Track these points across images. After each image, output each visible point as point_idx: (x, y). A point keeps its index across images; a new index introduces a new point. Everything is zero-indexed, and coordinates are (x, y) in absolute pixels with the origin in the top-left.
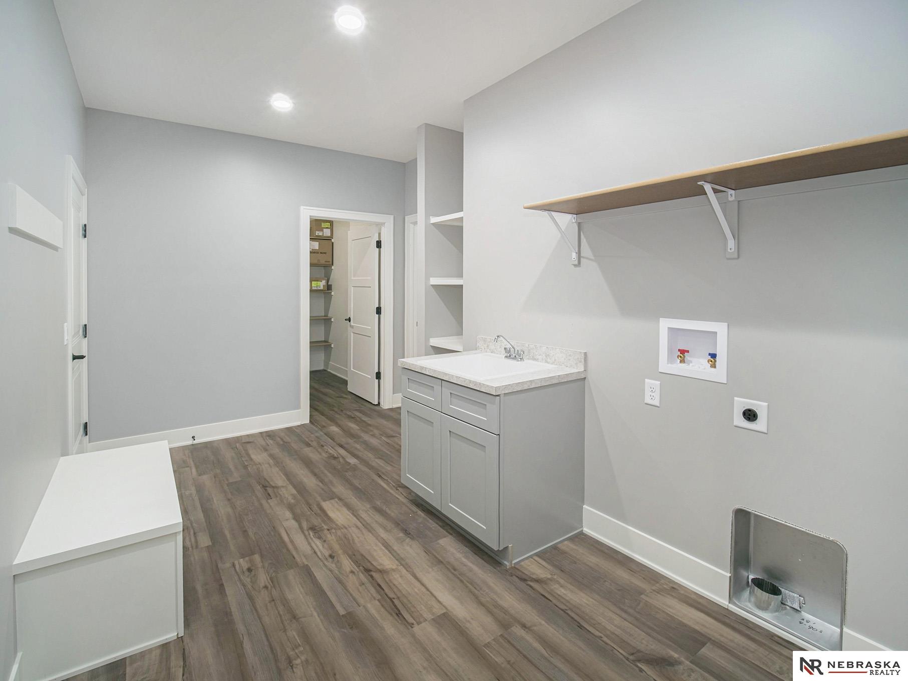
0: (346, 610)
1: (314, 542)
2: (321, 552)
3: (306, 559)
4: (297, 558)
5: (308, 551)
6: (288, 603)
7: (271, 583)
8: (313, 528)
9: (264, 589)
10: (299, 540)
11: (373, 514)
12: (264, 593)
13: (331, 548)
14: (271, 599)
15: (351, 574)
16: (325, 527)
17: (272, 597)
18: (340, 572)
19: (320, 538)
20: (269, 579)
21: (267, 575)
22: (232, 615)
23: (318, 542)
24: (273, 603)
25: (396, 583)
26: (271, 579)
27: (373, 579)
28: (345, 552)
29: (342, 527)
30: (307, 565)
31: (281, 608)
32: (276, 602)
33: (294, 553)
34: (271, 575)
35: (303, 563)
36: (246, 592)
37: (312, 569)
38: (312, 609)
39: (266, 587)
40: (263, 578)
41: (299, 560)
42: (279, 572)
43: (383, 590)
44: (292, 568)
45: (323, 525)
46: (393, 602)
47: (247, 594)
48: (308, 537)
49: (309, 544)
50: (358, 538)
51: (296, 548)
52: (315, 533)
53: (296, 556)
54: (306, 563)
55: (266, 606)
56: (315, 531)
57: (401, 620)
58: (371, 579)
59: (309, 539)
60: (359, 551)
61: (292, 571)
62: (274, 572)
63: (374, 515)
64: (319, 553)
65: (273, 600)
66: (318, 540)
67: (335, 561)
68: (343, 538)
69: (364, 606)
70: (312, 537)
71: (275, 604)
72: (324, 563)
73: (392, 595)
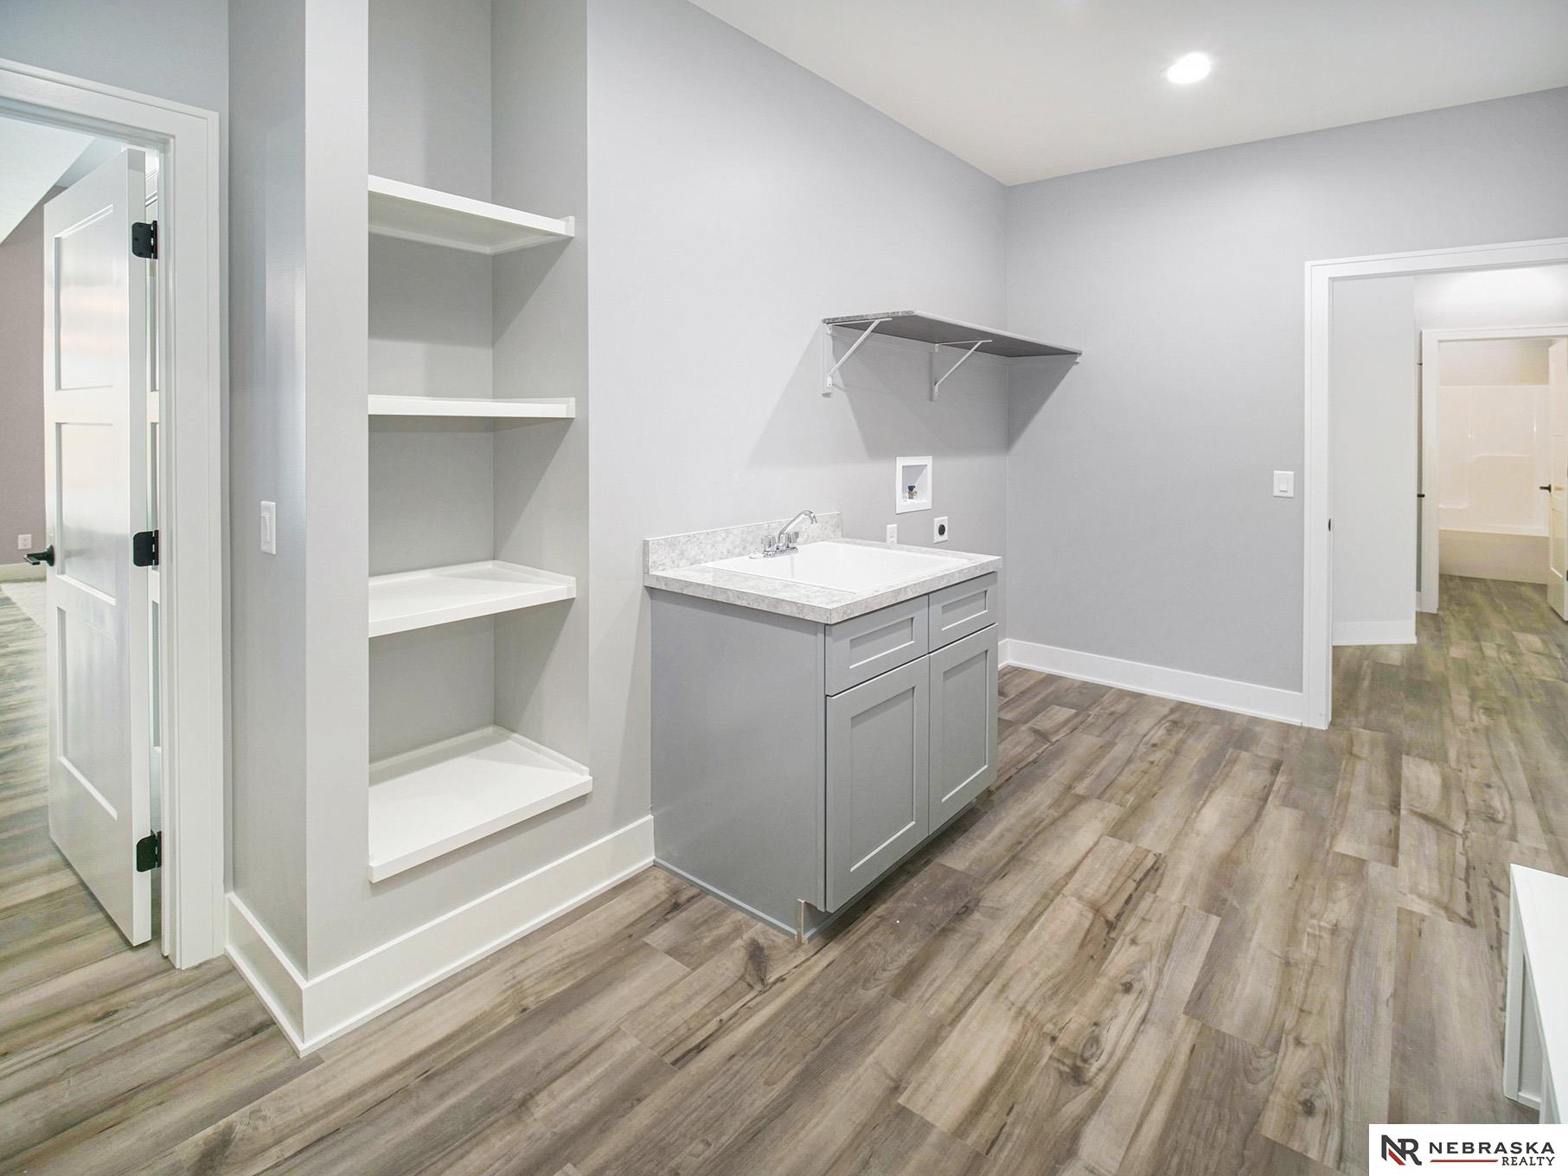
0: (1208, 917)
1: (1117, 1043)
2: (1132, 1014)
3: (1173, 1023)
4: (1188, 1040)
5: (1152, 1033)
6: (1281, 989)
7: (1283, 1040)
8: (1076, 1076)
9: (1306, 1042)
10: (1137, 1078)
11: (930, 984)
12: (1310, 1032)
13: (1108, 1001)
14: (1304, 1014)
15: (1140, 942)
16: (1049, 1050)
17: (1300, 1016)
18: (1151, 956)
19: (1095, 1040)
20: (1281, 1054)
21: (1278, 1062)
22: (1395, 1048)
23: (1109, 1037)
24: (1305, 1007)
25: (1104, 888)
26: (1275, 1048)
27: (1123, 913)
28: (1097, 972)
29: (1021, 1019)
30: (1185, 1013)
31: (1298, 989)
32: (1299, 1005)
33: (1182, 1057)
34: (1270, 1055)
35: (1188, 1022)
36: (1344, 1067)
37: (1186, 999)
38: (1251, 952)
39: (1298, 1042)
40: (1293, 1063)
41: (1190, 1036)
42: (1250, 1048)
43: (1131, 896)
44: (1218, 1031)
45: (1045, 1060)
46: (1141, 880)
47: (1344, 1061)
48: (1111, 1064)
49: (1130, 1048)
50: (1036, 974)
51: (1168, 1065)
52: (1085, 1061)
53: (1185, 1049)
54: (1183, 1018)
55: (1320, 1013)
56: (1079, 1063)
57: (1161, 865)
58: (1125, 915)
59: (1115, 1059)
60: (1076, 955)
61: (1223, 1029)
62: (1259, 1057)
63: (934, 980)
64: (1140, 1013)
65: (1302, 1011)
66: (1103, 1039)
67: (1132, 977)
68: (1061, 996)
69: (1180, 902)
70: (1104, 1057)
71: (1304, 1002)
72: (1156, 989)
73: (1131, 885)
